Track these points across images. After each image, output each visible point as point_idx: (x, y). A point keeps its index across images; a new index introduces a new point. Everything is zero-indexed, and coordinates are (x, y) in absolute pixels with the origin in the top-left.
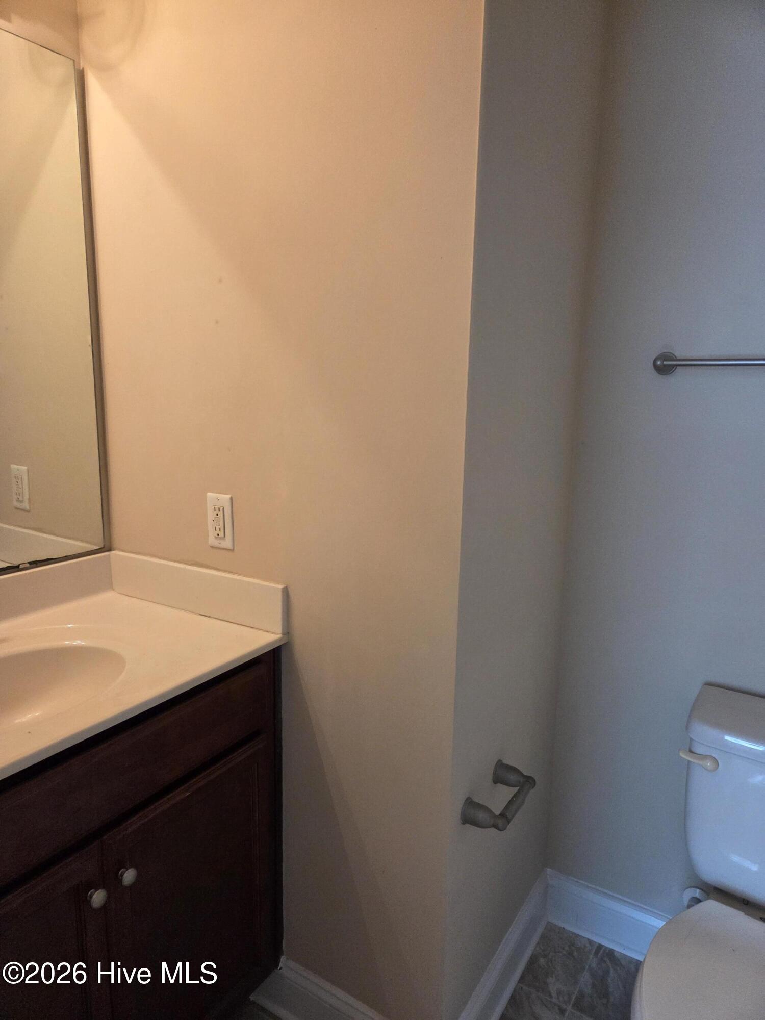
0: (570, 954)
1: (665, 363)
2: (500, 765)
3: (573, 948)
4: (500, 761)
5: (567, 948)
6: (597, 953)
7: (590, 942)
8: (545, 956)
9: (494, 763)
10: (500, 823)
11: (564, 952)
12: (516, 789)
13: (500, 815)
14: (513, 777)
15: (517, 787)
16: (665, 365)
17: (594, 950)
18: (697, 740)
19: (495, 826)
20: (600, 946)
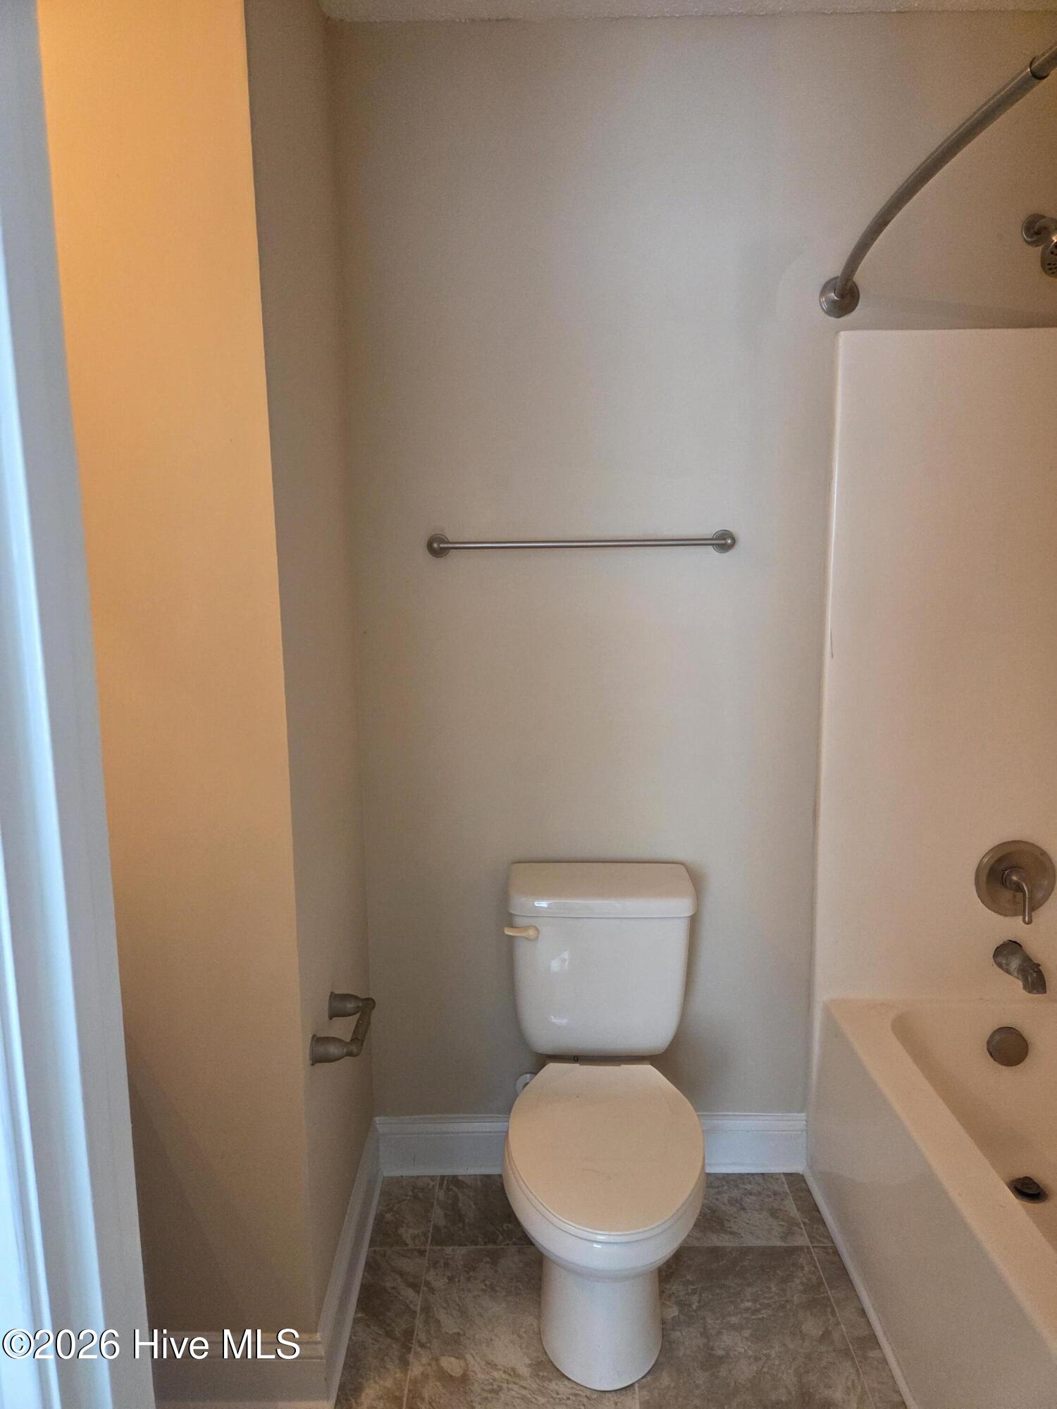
0: (415, 1197)
1: (441, 546)
2: (334, 996)
3: (416, 1190)
4: (332, 993)
5: (410, 1193)
6: (441, 1185)
7: (432, 1178)
8: (390, 1210)
9: (327, 998)
10: (354, 1049)
11: (408, 1198)
12: (358, 1015)
13: (351, 1040)
14: (350, 1006)
15: (357, 1012)
16: (441, 548)
17: (438, 1184)
18: (516, 913)
19: (350, 1054)
20: (443, 1177)
